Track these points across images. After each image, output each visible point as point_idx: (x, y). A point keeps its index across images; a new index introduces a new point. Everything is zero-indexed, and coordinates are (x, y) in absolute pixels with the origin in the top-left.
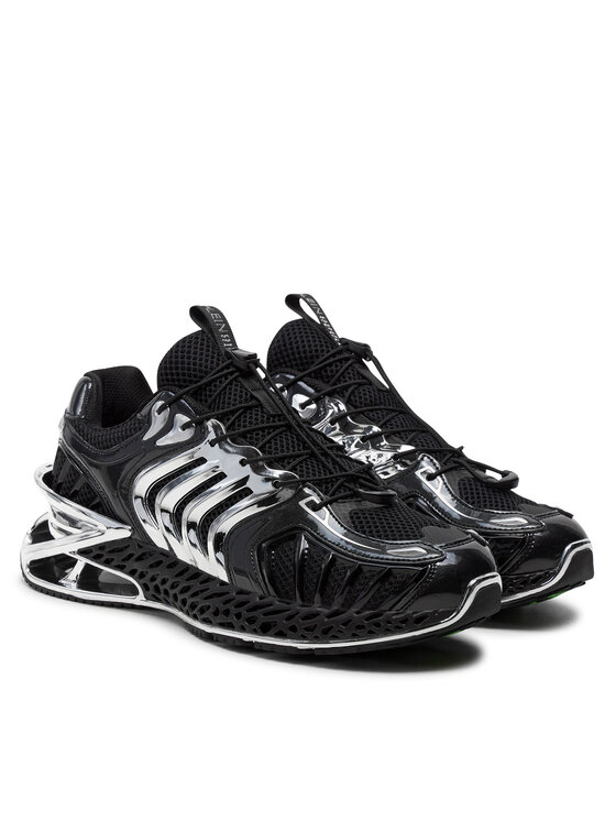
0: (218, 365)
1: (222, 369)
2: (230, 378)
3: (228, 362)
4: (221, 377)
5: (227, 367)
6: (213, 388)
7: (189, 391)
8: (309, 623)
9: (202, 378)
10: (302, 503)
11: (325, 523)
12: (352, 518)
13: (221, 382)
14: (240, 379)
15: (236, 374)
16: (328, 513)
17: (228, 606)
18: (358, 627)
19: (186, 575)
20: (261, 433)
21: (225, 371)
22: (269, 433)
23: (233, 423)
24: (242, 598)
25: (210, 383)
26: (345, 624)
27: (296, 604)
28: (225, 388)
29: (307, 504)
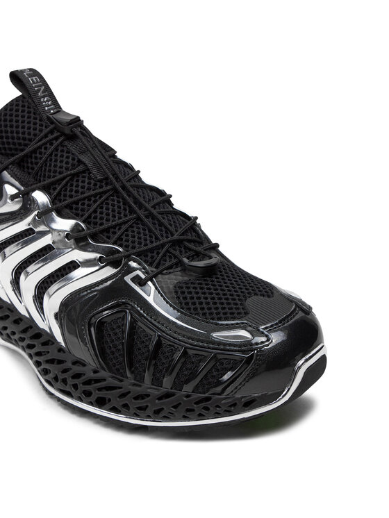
0: (41, 131)
1: (46, 136)
2: (56, 143)
3: (52, 126)
4: (46, 143)
5: (51, 132)
6: (38, 155)
7: (14, 161)
8: (141, 403)
9: (26, 145)
10: (128, 279)
11: (150, 299)
12: (176, 292)
13: (46, 148)
14: (66, 143)
15: (61, 139)
16: (153, 288)
17: (65, 375)
18: (188, 410)
19: (30, 333)
20: (86, 202)
21: (50, 137)
22: (95, 202)
23: (59, 194)
24: (77, 369)
25: (34, 151)
26: (175, 407)
27: (128, 382)
28: (51, 155)
29: (133, 280)
